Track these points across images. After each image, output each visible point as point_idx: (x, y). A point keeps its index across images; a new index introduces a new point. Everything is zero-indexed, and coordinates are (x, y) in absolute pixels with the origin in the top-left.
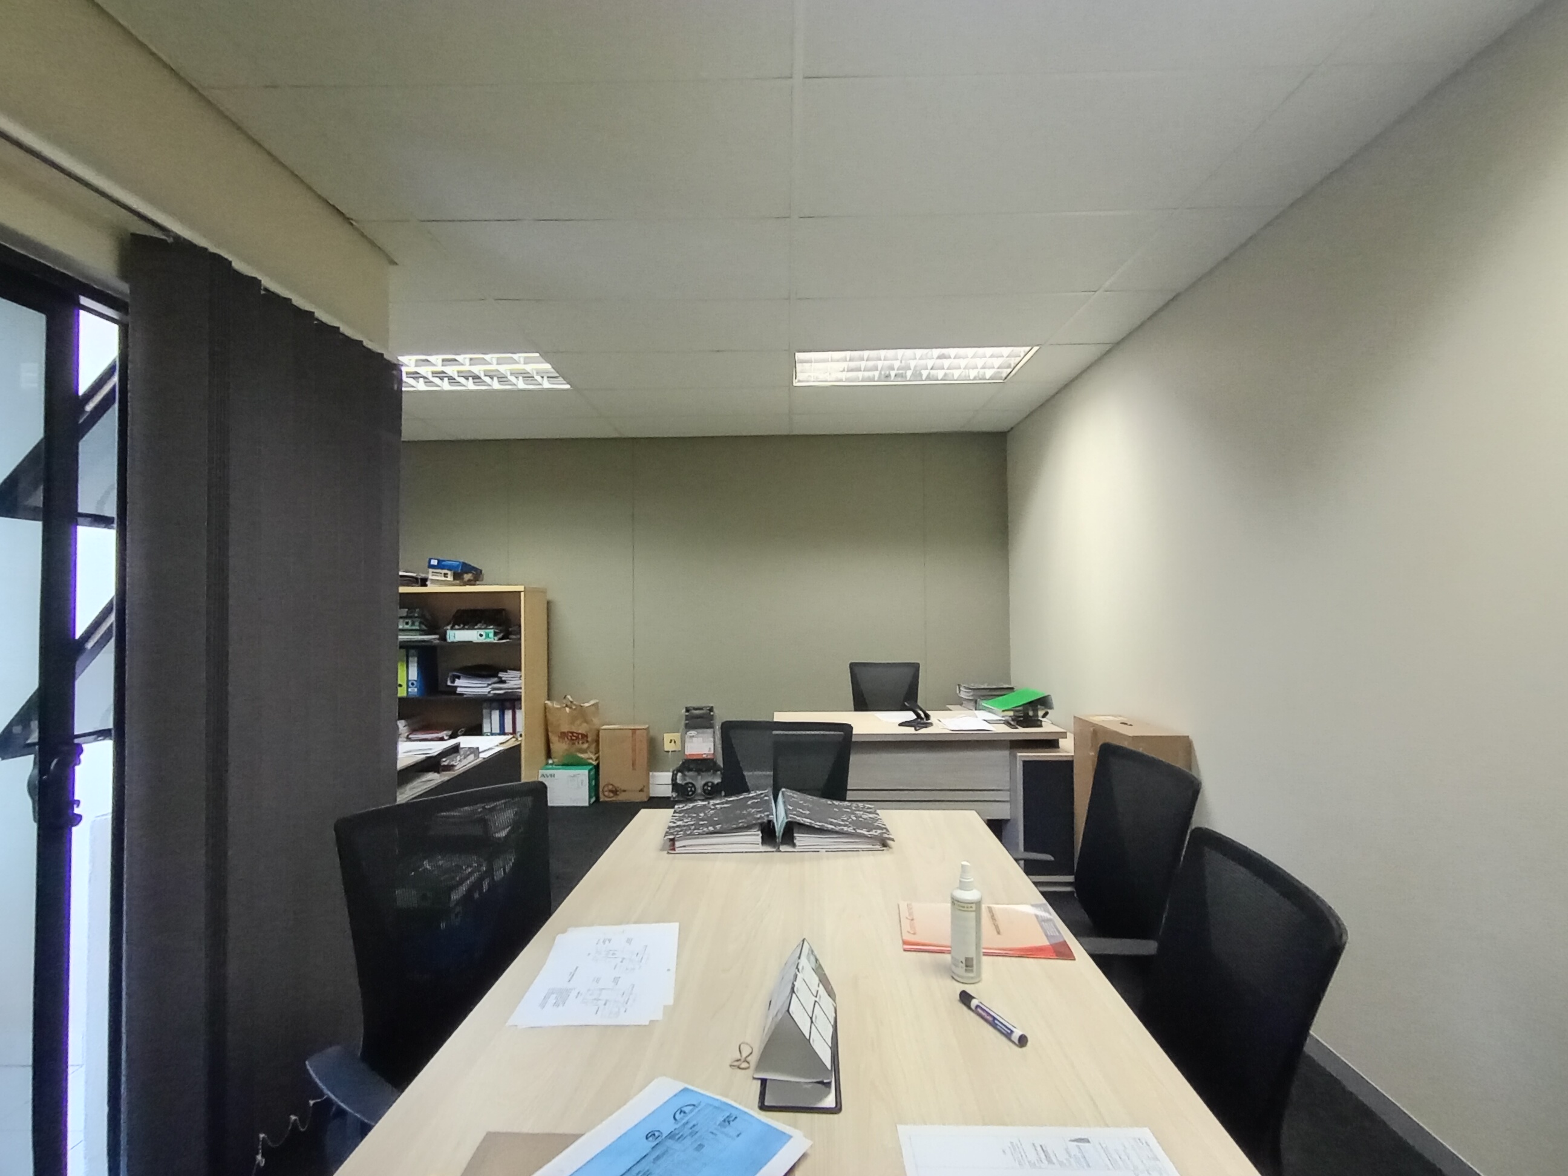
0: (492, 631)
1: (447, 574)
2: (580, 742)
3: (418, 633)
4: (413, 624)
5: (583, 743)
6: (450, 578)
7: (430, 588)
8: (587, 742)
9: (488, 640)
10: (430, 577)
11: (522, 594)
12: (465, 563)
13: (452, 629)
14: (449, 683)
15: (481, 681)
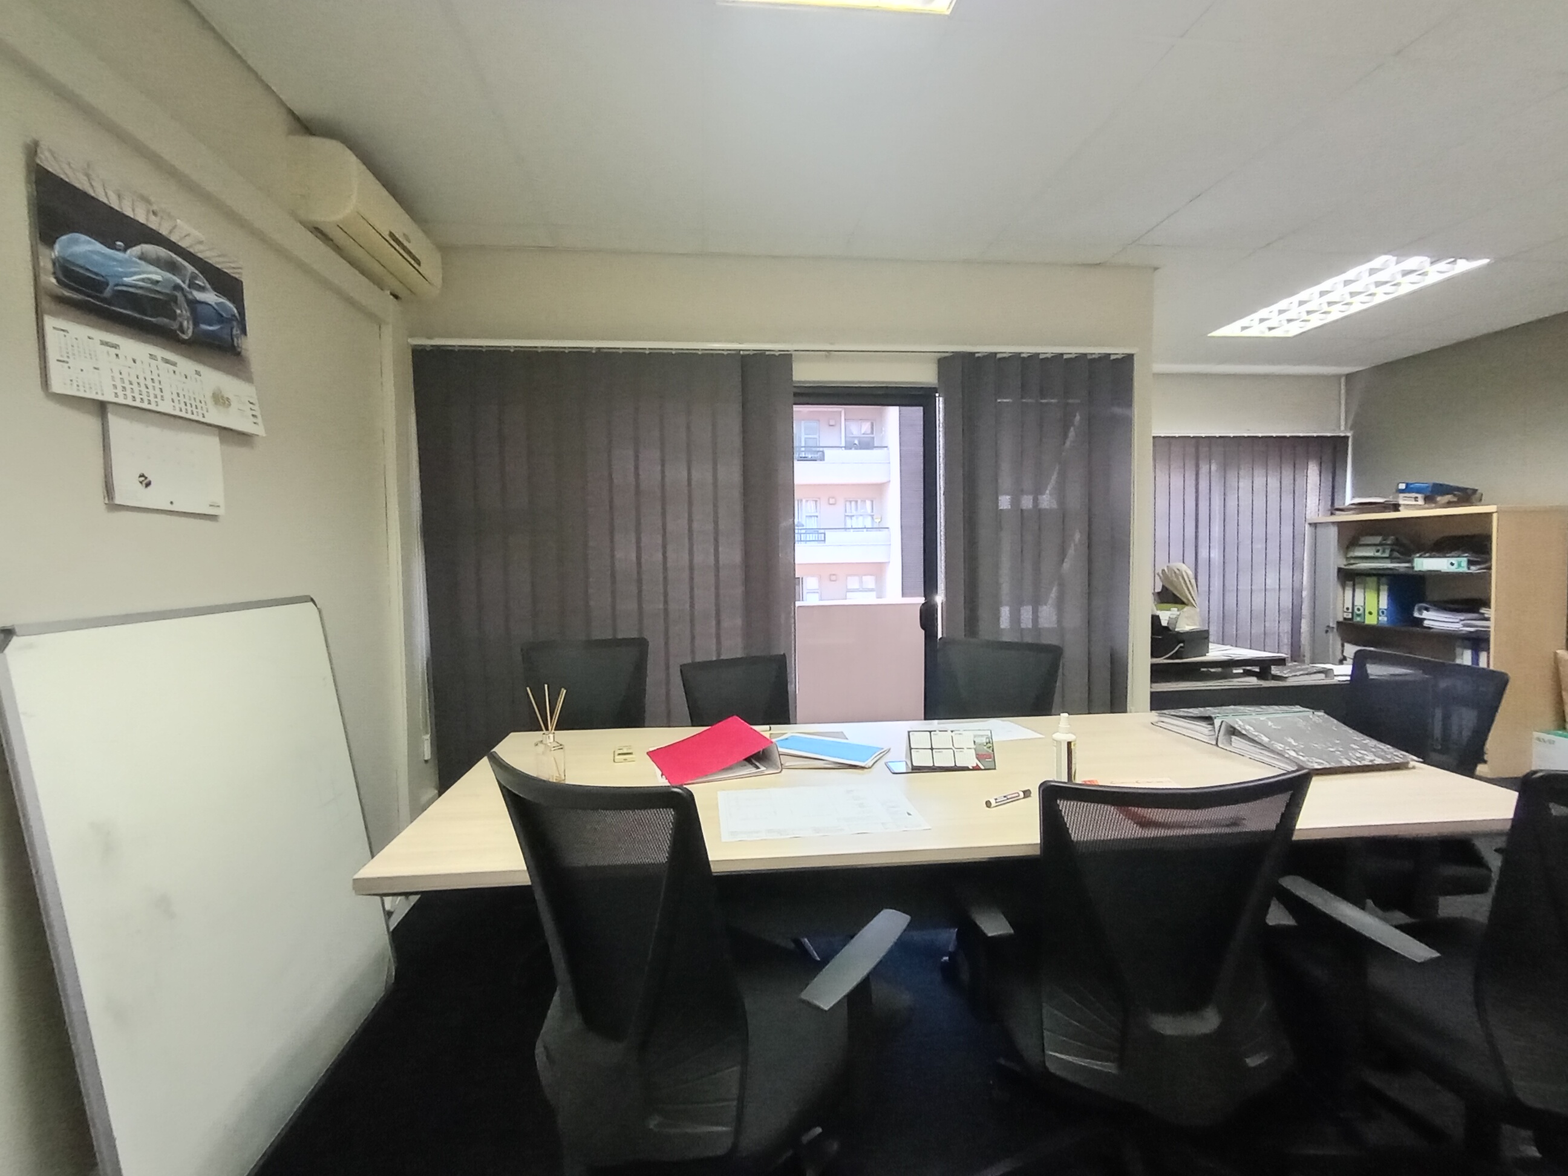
0: (1465, 559)
1: (1417, 498)
3: (1388, 561)
4: (1384, 552)
6: (1421, 502)
7: (1403, 513)
9: (1461, 570)
10: (1401, 502)
11: (1495, 516)
12: (1437, 484)
13: (1420, 557)
14: (1416, 615)
15: (1453, 615)
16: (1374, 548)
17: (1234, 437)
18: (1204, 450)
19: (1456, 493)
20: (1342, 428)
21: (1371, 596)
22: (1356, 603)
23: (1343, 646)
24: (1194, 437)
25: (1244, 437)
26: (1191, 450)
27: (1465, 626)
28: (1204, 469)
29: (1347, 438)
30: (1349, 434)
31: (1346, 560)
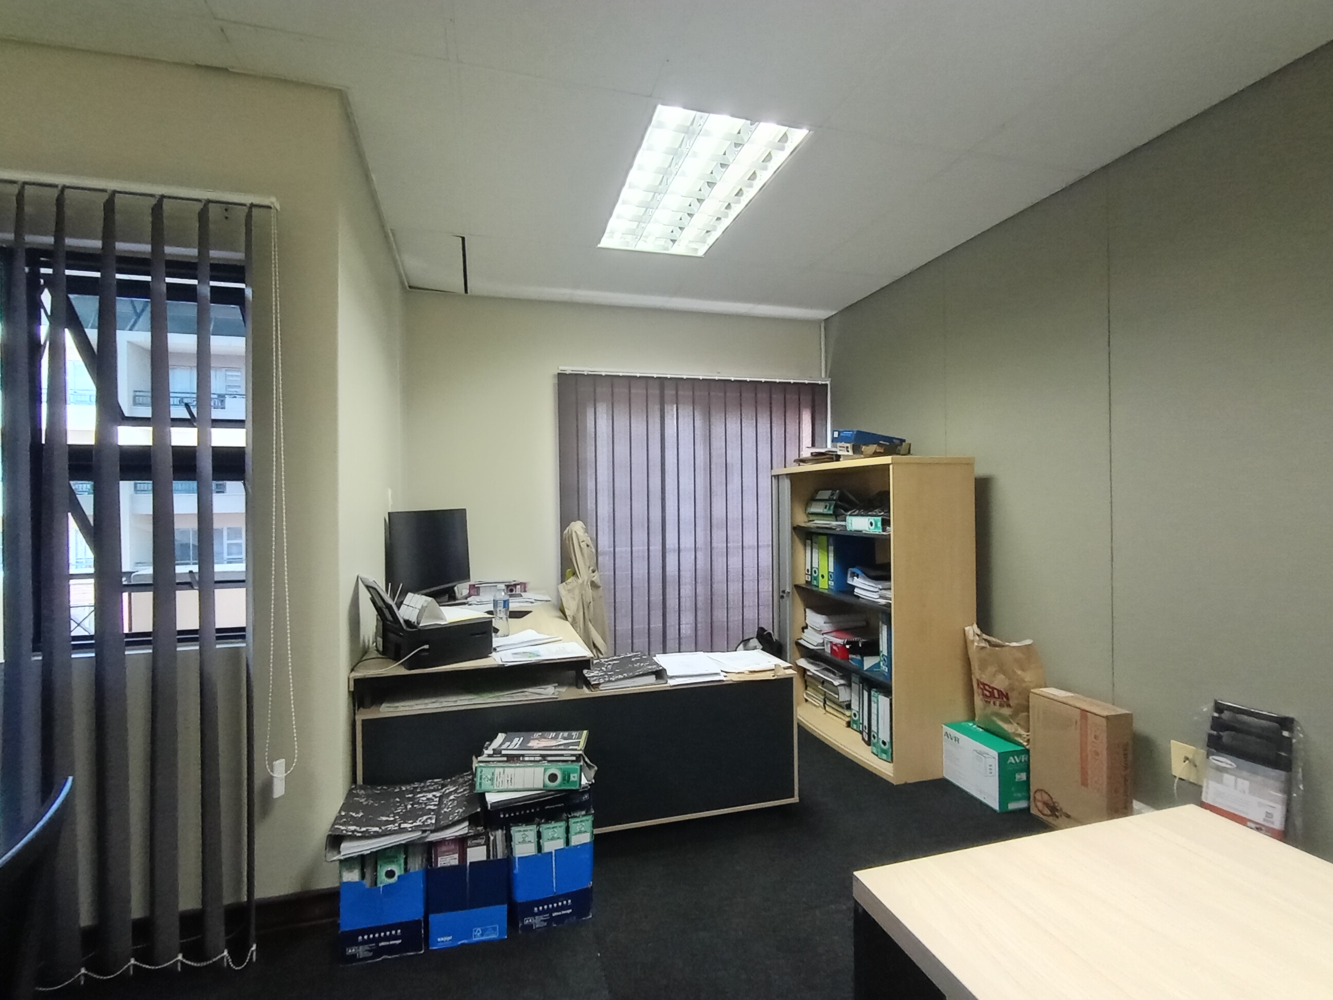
0: (880, 518)
1: (847, 447)
2: (998, 703)
3: (833, 518)
4: (829, 508)
5: (1001, 705)
6: (852, 451)
7: (842, 464)
8: (1009, 706)
9: (877, 531)
10: (839, 452)
11: (891, 467)
12: (861, 432)
13: (850, 515)
14: (850, 582)
15: (876, 584)
16: (823, 504)
17: (703, 379)
18: (670, 392)
19: (881, 442)
20: (823, 375)
21: (823, 558)
22: (813, 566)
23: (805, 610)
24: (658, 378)
25: (714, 380)
26: (655, 392)
27: (881, 597)
28: (671, 411)
29: (826, 385)
30: (828, 382)
31: (807, 516)
